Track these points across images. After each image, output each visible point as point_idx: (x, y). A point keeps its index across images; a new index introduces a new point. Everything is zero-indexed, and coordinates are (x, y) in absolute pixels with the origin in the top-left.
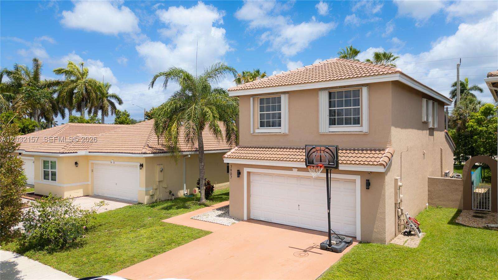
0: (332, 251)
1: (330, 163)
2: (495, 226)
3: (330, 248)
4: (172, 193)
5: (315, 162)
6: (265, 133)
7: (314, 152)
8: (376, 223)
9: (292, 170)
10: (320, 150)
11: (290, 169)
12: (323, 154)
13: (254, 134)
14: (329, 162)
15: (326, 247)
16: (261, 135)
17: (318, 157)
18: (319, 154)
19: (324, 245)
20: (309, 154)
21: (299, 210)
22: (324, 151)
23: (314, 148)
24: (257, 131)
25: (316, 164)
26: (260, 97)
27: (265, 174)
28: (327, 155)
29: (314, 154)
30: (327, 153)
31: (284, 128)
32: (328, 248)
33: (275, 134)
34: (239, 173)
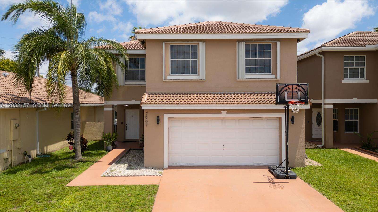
0: (291, 179)
1: (301, 100)
2: (321, 146)
3: (288, 176)
4: (28, 154)
5: (286, 99)
6: (178, 79)
7: (286, 90)
8: (297, 150)
9: (221, 113)
10: (293, 88)
11: (219, 111)
12: (295, 91)
13: (165, 81)
14: (300, 98)
15: (284, 177)
16: (173, 82)
17: (290, 94)
18: (291, 92)
19: (283, 175)
20: (281, 92)
21: (224, 149)
22: (296, 89)
23: (286, 86)
24: (169, 77)
25: (286, 101)
26: (171, 43)
27: (186, 119)
28: (299, 92)
29: (286, 92)
30: (299, 90)
31: (202, 74)
32: (286, 177)
33: (190, 80)
34: (158, 120)
